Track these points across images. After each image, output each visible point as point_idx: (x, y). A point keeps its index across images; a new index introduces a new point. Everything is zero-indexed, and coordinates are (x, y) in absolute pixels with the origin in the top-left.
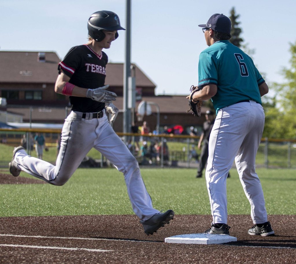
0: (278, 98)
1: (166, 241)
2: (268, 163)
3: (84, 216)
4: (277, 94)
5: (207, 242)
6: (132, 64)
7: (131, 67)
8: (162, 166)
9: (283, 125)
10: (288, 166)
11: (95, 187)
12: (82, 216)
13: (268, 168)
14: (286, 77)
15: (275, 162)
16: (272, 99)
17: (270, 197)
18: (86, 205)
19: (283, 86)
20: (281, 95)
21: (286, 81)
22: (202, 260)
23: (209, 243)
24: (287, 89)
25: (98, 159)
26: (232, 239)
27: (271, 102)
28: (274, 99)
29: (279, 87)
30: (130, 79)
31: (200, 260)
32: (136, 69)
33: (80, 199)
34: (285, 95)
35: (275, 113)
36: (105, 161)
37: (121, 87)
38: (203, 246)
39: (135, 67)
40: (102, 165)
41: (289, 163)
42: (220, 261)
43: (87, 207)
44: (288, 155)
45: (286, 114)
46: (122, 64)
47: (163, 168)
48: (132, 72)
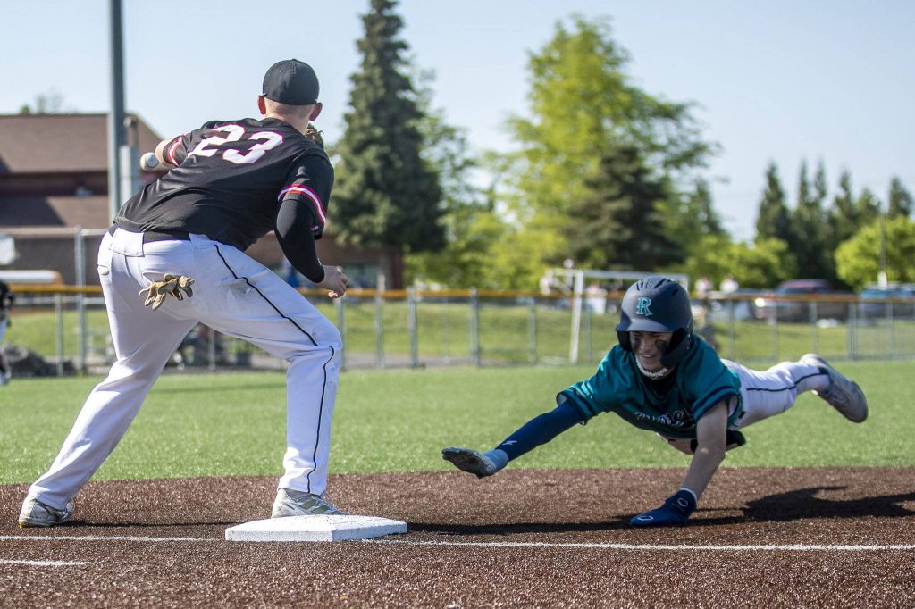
0: (501, 189)
1: (229, 535)
2: (479, 352)
3: (19, 485)
4: (496, 181)
5: (333, 536)
6: (129, 115)
7: (128, 122)
8: (212, 367)
9: (516, 256)
10: (531, 358)
11: (46, 420)
12: (15, 486)
13: (480, 365)
14: (517, 138)
15: (497, 352)
16: (483, 192)
17: (488, 429)
18: (23, 460)
19: (511, 159)
20: (508, 182)
21: (517, 147)
22: (319, 579)
23: (337, 539)
24: (523, 165)
25: (52, 354)
26: (395, 526)
27: (482, 200)
28: (490, 192)
29: (500, 163)
30: (125, 152)
31: (315, 578)
32: (140, 127)
33: (9, 449)
34: (517, 180)
35: (493, 226)
36: (67, 358)
37: (104, 174)
38: (323, 545)
39: (136, 123)
40: (60, 369)
41: (534, 352)
42: (364, 578)
43: (25, 465)
44: (531, 329)
45: (521, 229)
46: (104, 116)
47: (215, 371)
48: (130, 134)
